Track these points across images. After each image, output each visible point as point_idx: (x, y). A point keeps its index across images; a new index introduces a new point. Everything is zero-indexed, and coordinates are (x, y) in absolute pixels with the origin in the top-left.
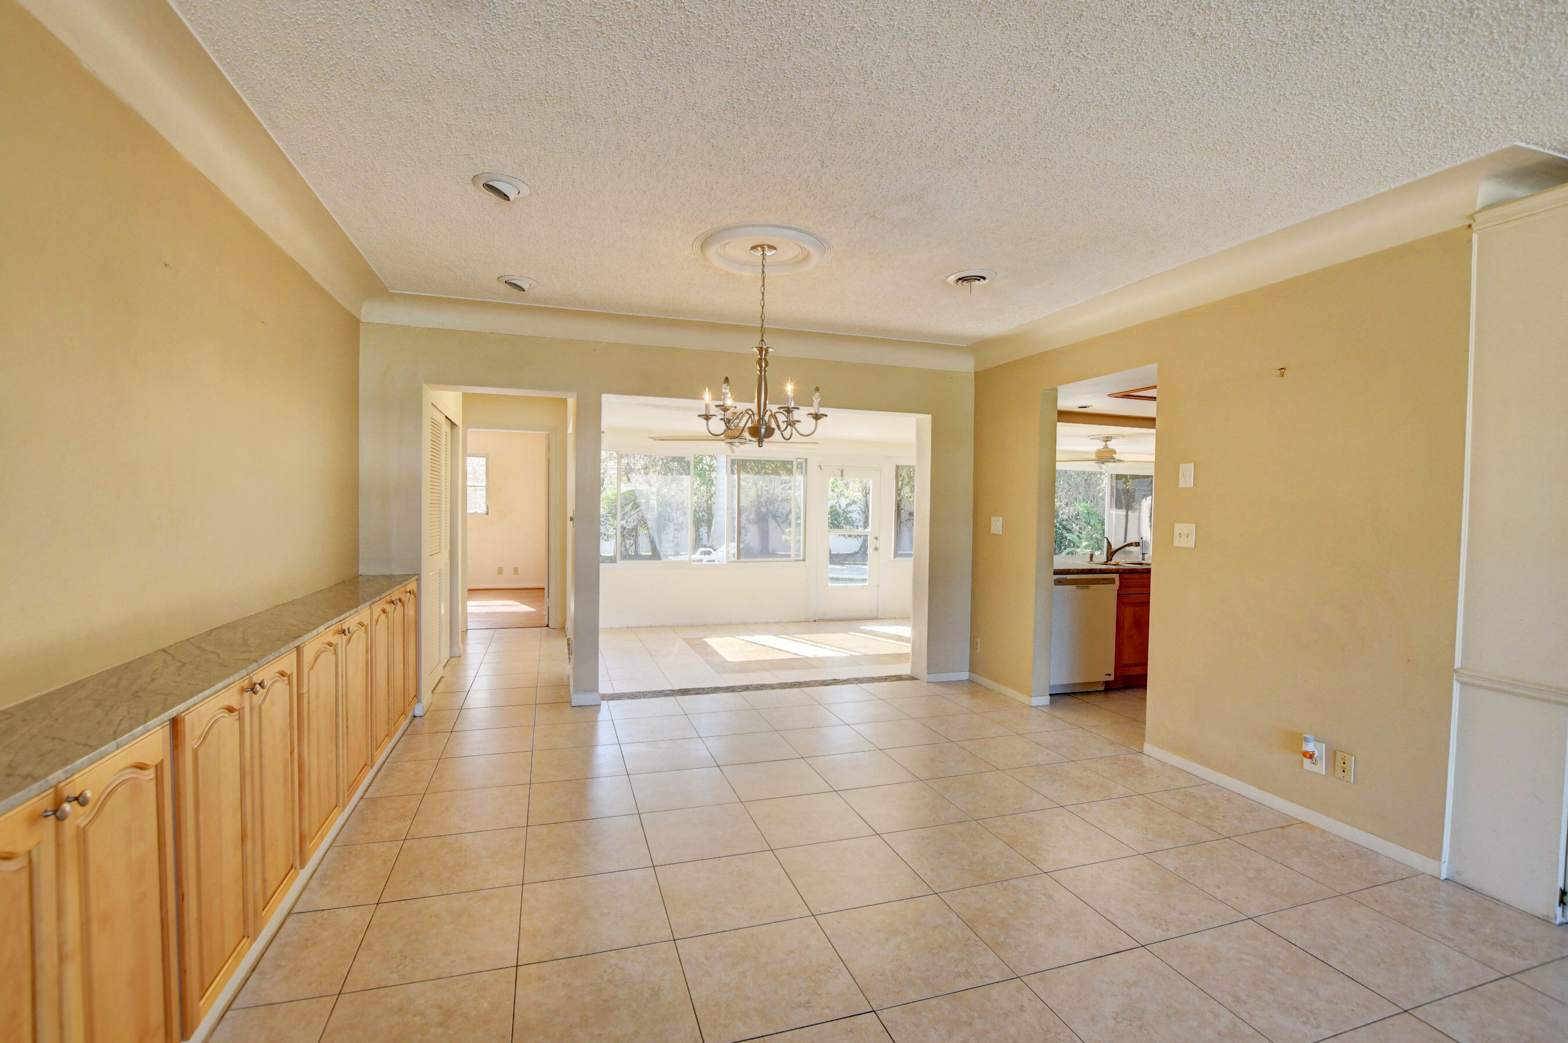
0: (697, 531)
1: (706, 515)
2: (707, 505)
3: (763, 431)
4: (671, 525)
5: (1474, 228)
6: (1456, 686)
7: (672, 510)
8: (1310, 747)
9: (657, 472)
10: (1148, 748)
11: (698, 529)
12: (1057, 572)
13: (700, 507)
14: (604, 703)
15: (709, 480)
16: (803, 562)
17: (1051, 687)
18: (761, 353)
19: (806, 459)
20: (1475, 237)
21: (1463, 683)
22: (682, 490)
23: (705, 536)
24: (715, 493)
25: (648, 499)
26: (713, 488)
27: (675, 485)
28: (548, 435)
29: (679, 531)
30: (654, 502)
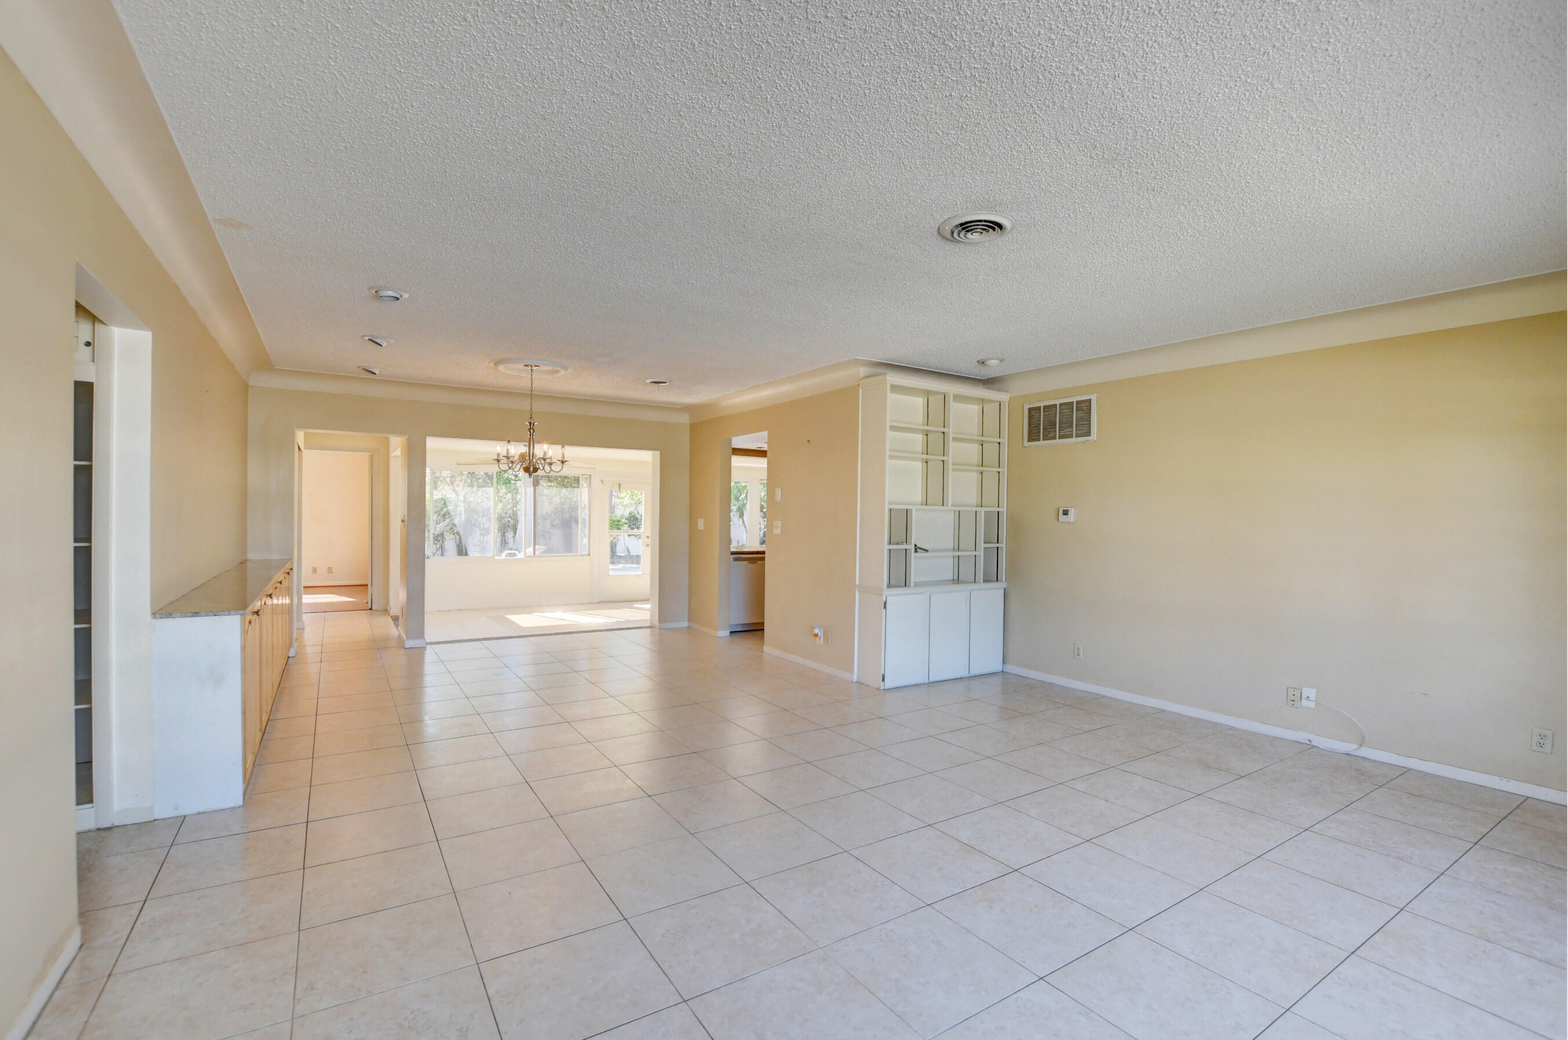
0: (503, 535)
1: (511, 521)
2: (513, 511)
3: (531, 469)
4: (477, 530)
5: (860, 386)
6: (857, 593)
7: (478, 516)
8: (816, 631)
9: (463, 481)
10: (766, 648)
11: (504, 533)
12: (733, 553)
13: (506, 513)
14: (428, 647)
15: (515, 489)
16: (588, 557)
17: (731, 626)
18: (530, 425)
19: (590, 475)
20: (860, 390)
21: (860, 591)
22: (488, 498)
23: (510, 541)
24: (520, 500)
25: (456, 506)
26: (519, 496)
27: (481, 493)
28: (371, 455)
29: (486, 536)
30: (461, 508)
